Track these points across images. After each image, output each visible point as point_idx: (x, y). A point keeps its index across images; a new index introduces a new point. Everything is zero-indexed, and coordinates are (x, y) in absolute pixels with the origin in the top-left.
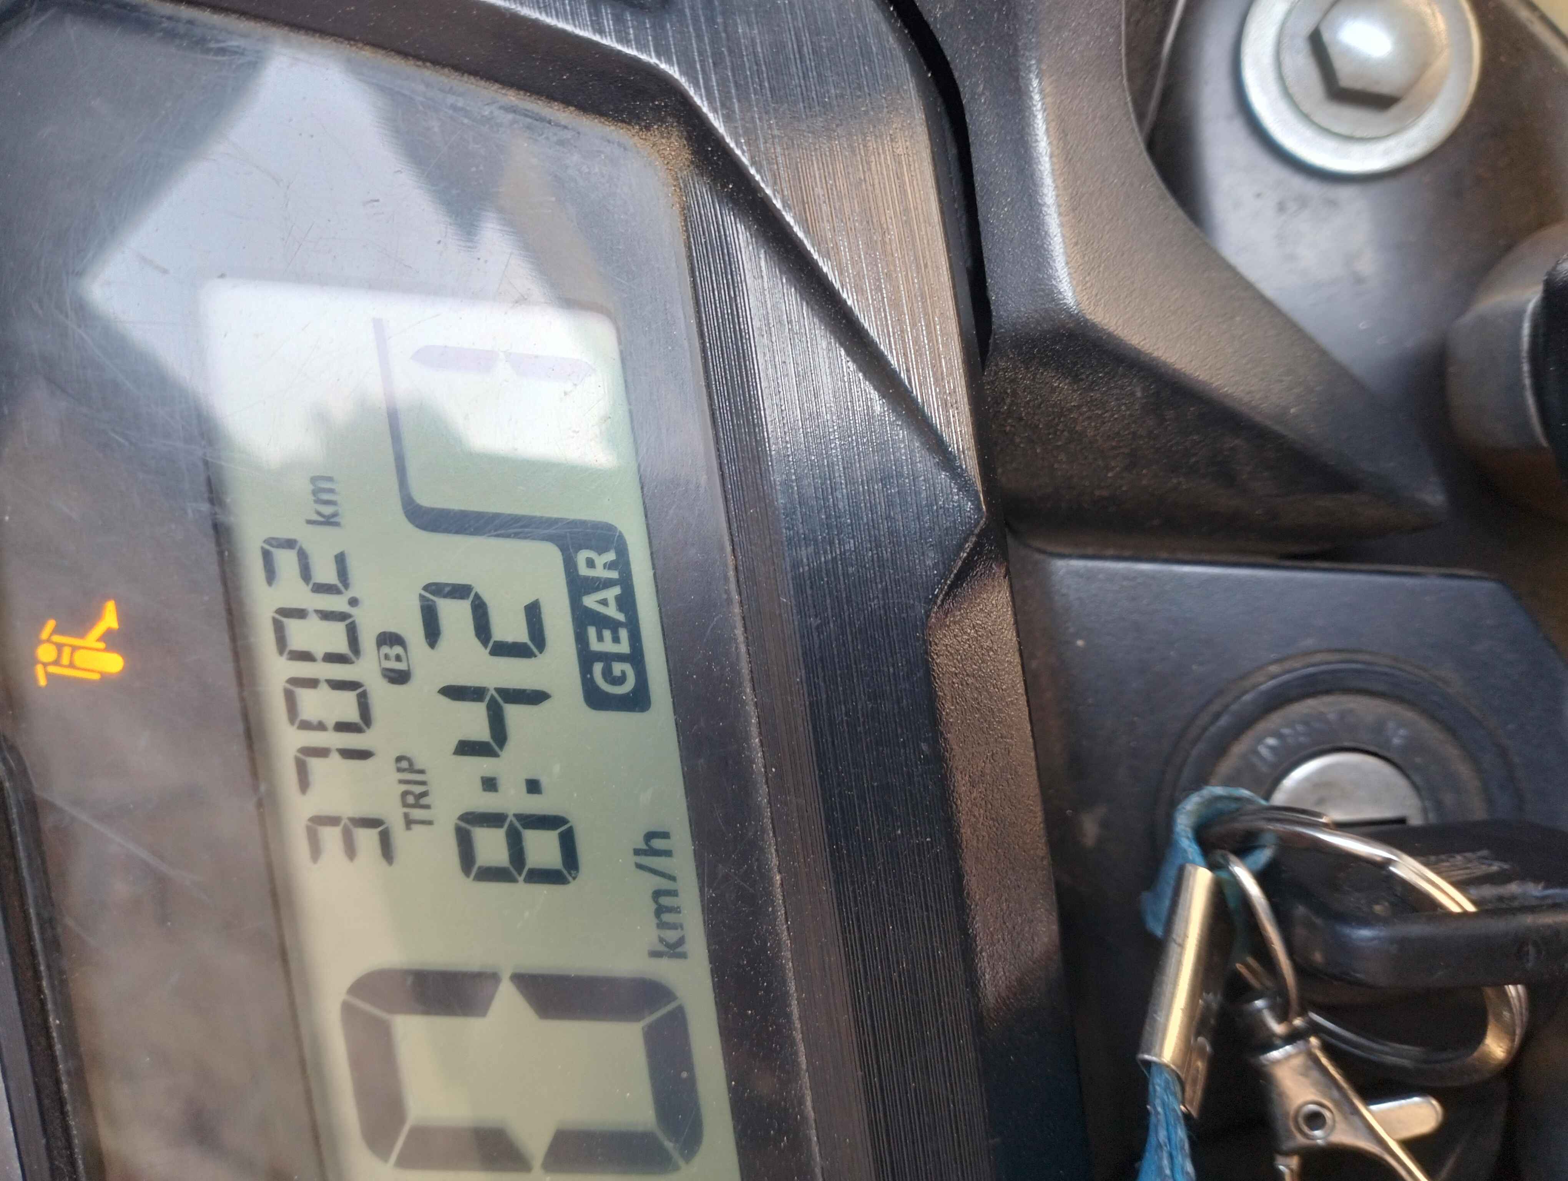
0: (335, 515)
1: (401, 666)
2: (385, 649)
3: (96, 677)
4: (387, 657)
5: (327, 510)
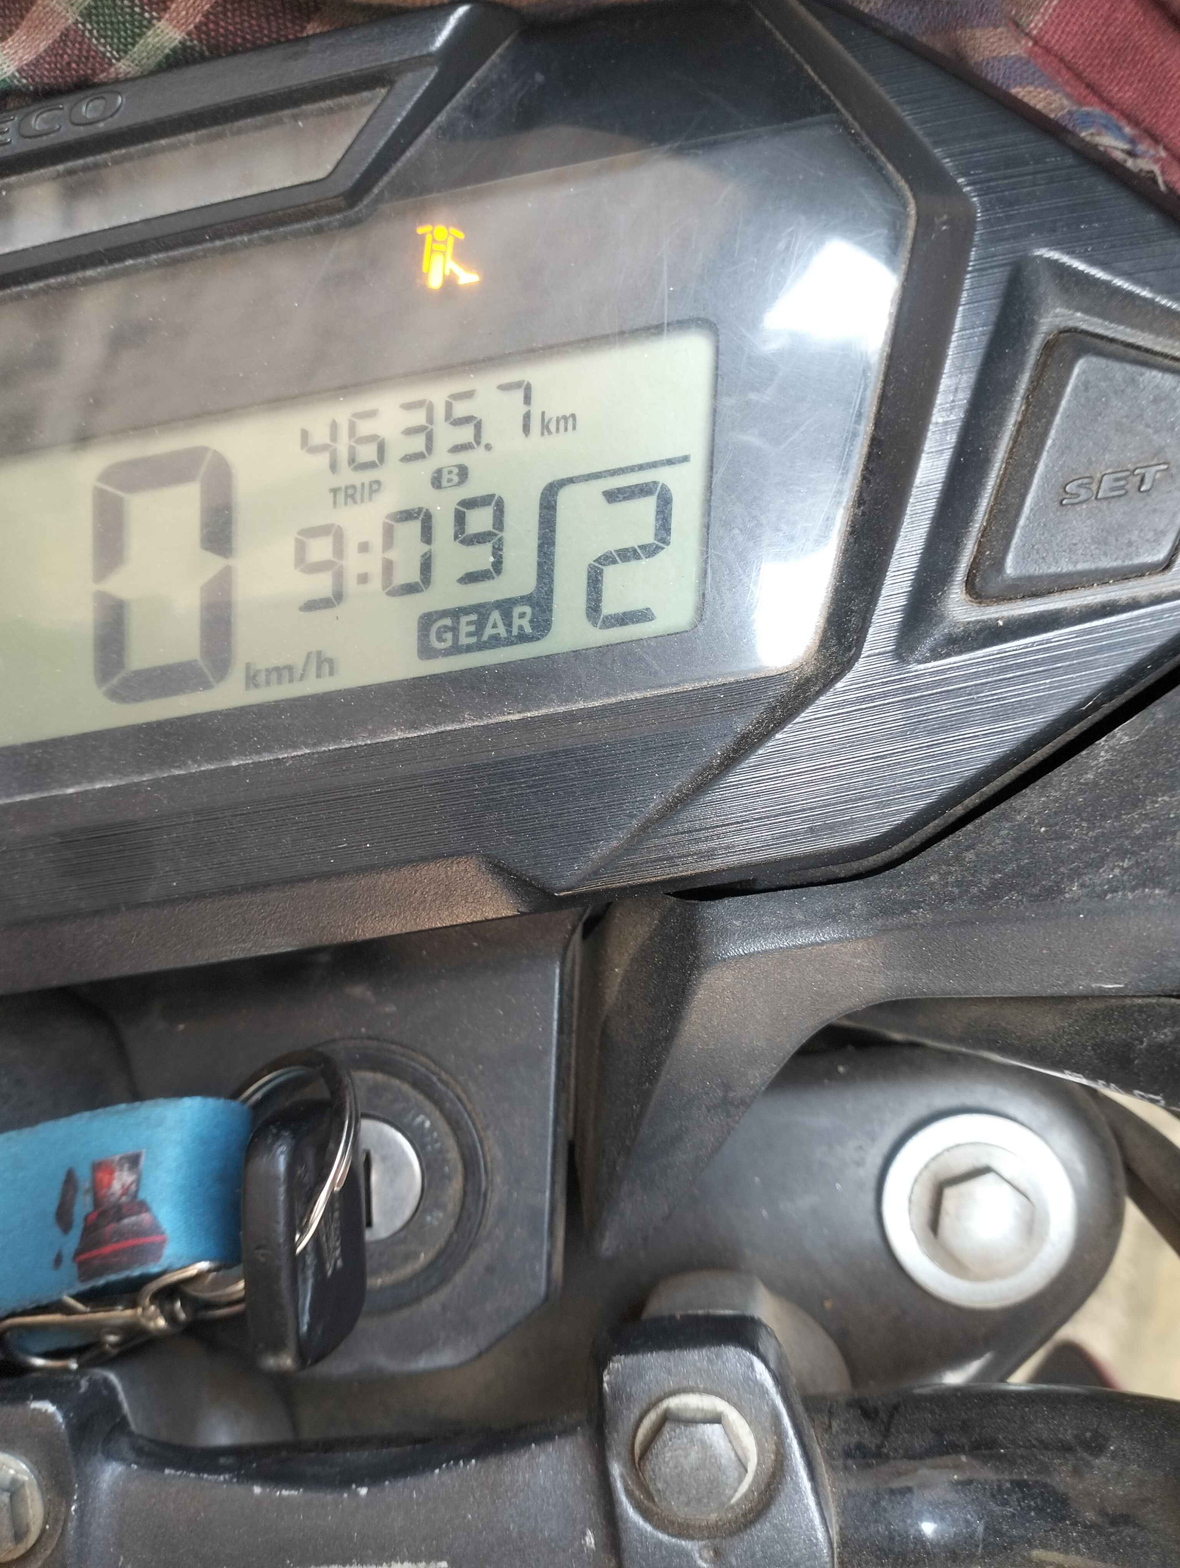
0: (549, 432)
1: (444, 483)
2: (456, 470)
5: (553, 427)
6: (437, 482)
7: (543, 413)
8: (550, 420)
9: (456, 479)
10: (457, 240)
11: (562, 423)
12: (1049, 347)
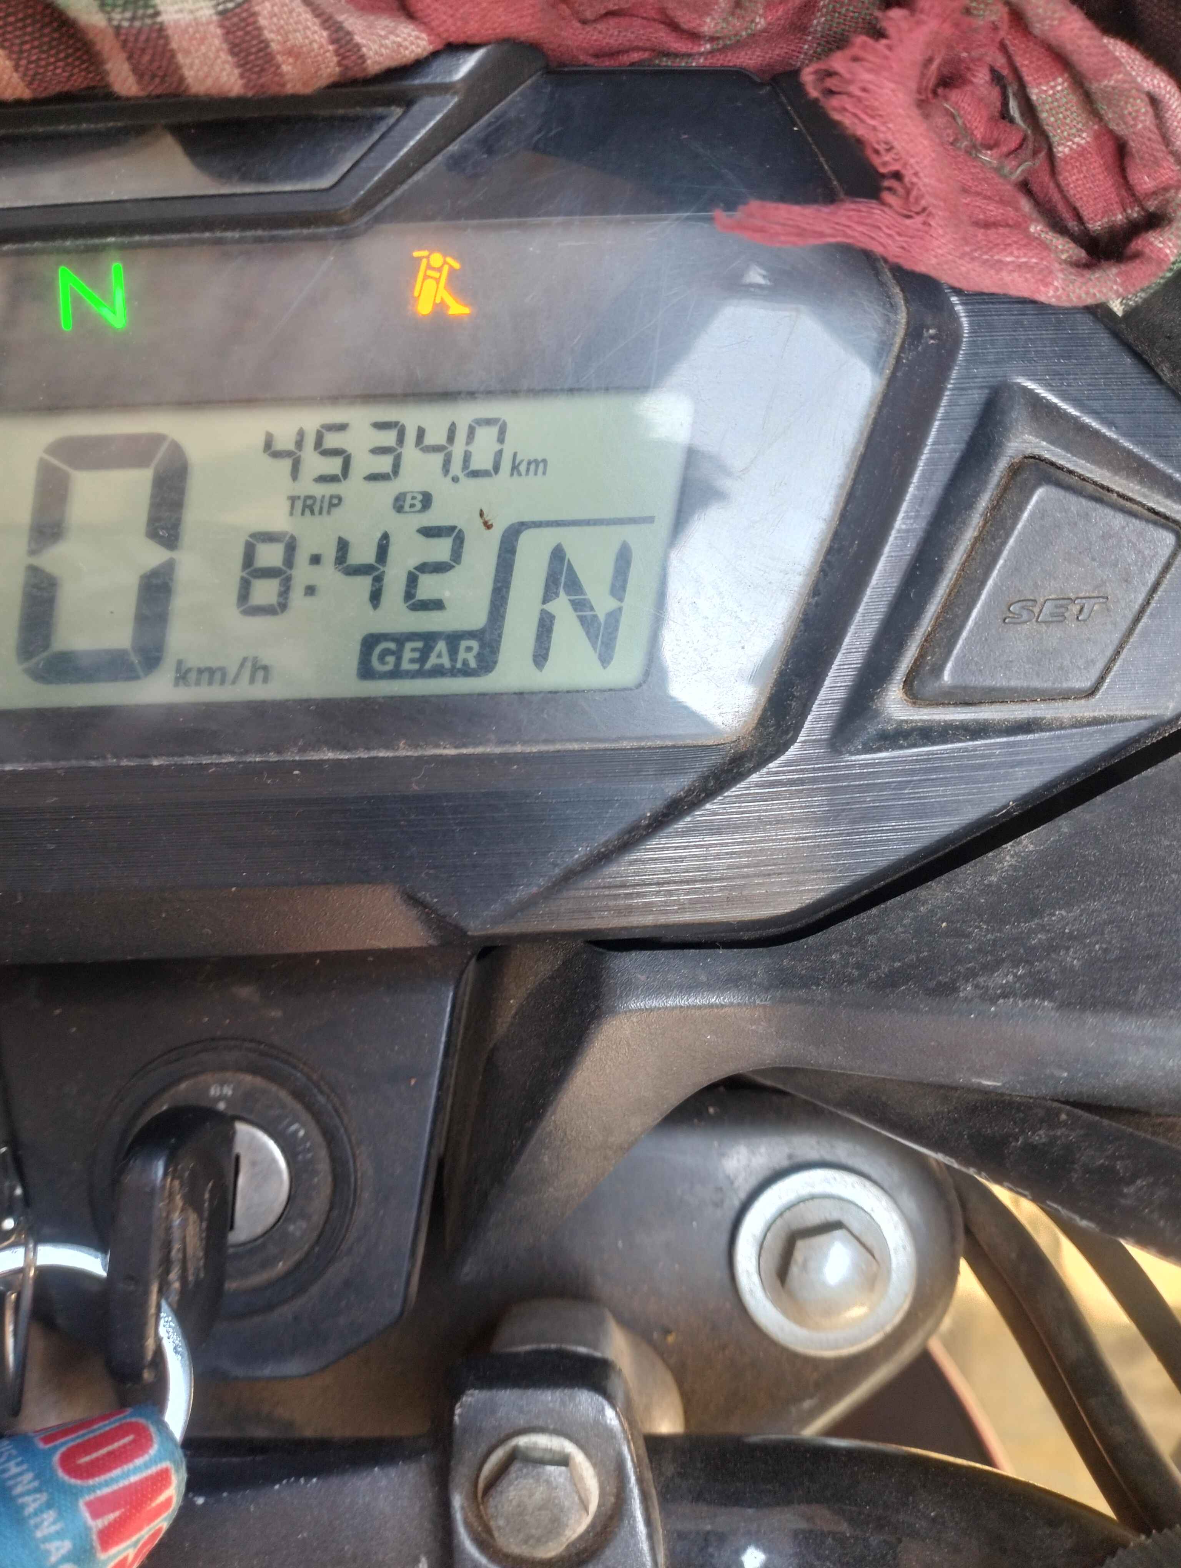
0: (520, 474)
1: (407, 506)
2: (420, 497)
3: (416, 294)
4: (413, 498)
5: (523, 468)
6: (399, 505)
7: (515, 455)
8: (522, 461)
9: (419, 506)
10: (452, 270)
11: (532, 467)
12: (1015, 470)
